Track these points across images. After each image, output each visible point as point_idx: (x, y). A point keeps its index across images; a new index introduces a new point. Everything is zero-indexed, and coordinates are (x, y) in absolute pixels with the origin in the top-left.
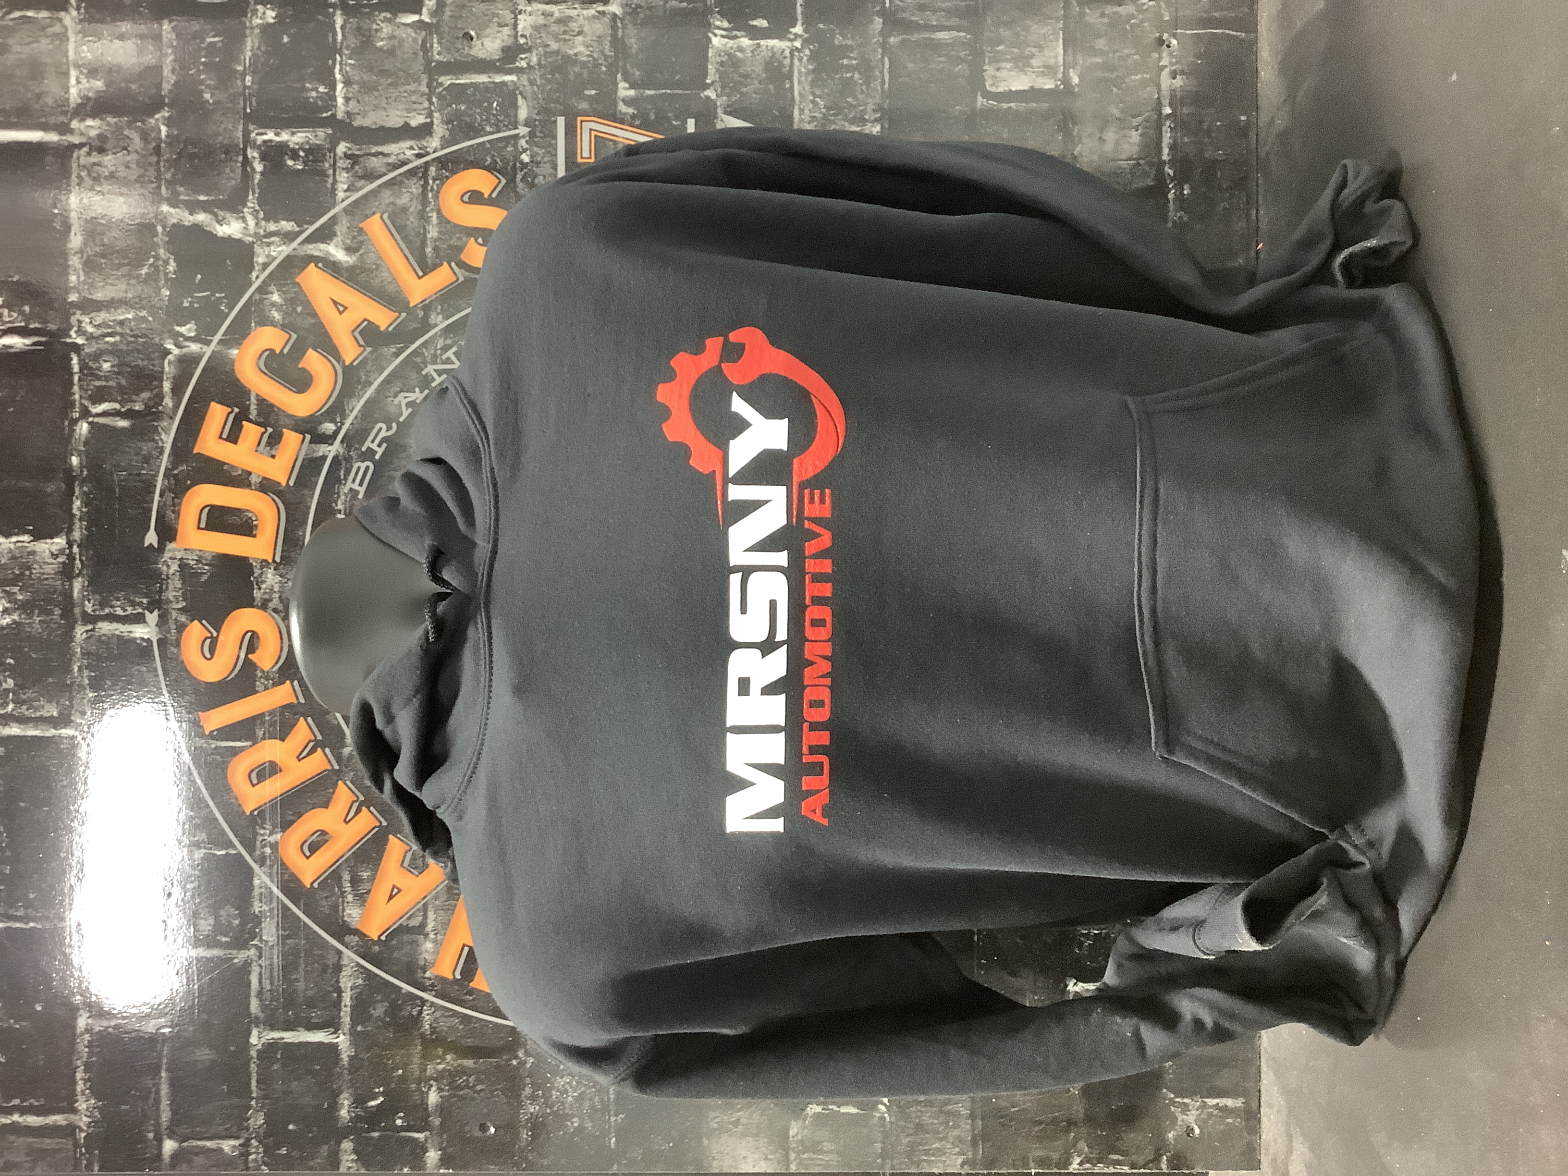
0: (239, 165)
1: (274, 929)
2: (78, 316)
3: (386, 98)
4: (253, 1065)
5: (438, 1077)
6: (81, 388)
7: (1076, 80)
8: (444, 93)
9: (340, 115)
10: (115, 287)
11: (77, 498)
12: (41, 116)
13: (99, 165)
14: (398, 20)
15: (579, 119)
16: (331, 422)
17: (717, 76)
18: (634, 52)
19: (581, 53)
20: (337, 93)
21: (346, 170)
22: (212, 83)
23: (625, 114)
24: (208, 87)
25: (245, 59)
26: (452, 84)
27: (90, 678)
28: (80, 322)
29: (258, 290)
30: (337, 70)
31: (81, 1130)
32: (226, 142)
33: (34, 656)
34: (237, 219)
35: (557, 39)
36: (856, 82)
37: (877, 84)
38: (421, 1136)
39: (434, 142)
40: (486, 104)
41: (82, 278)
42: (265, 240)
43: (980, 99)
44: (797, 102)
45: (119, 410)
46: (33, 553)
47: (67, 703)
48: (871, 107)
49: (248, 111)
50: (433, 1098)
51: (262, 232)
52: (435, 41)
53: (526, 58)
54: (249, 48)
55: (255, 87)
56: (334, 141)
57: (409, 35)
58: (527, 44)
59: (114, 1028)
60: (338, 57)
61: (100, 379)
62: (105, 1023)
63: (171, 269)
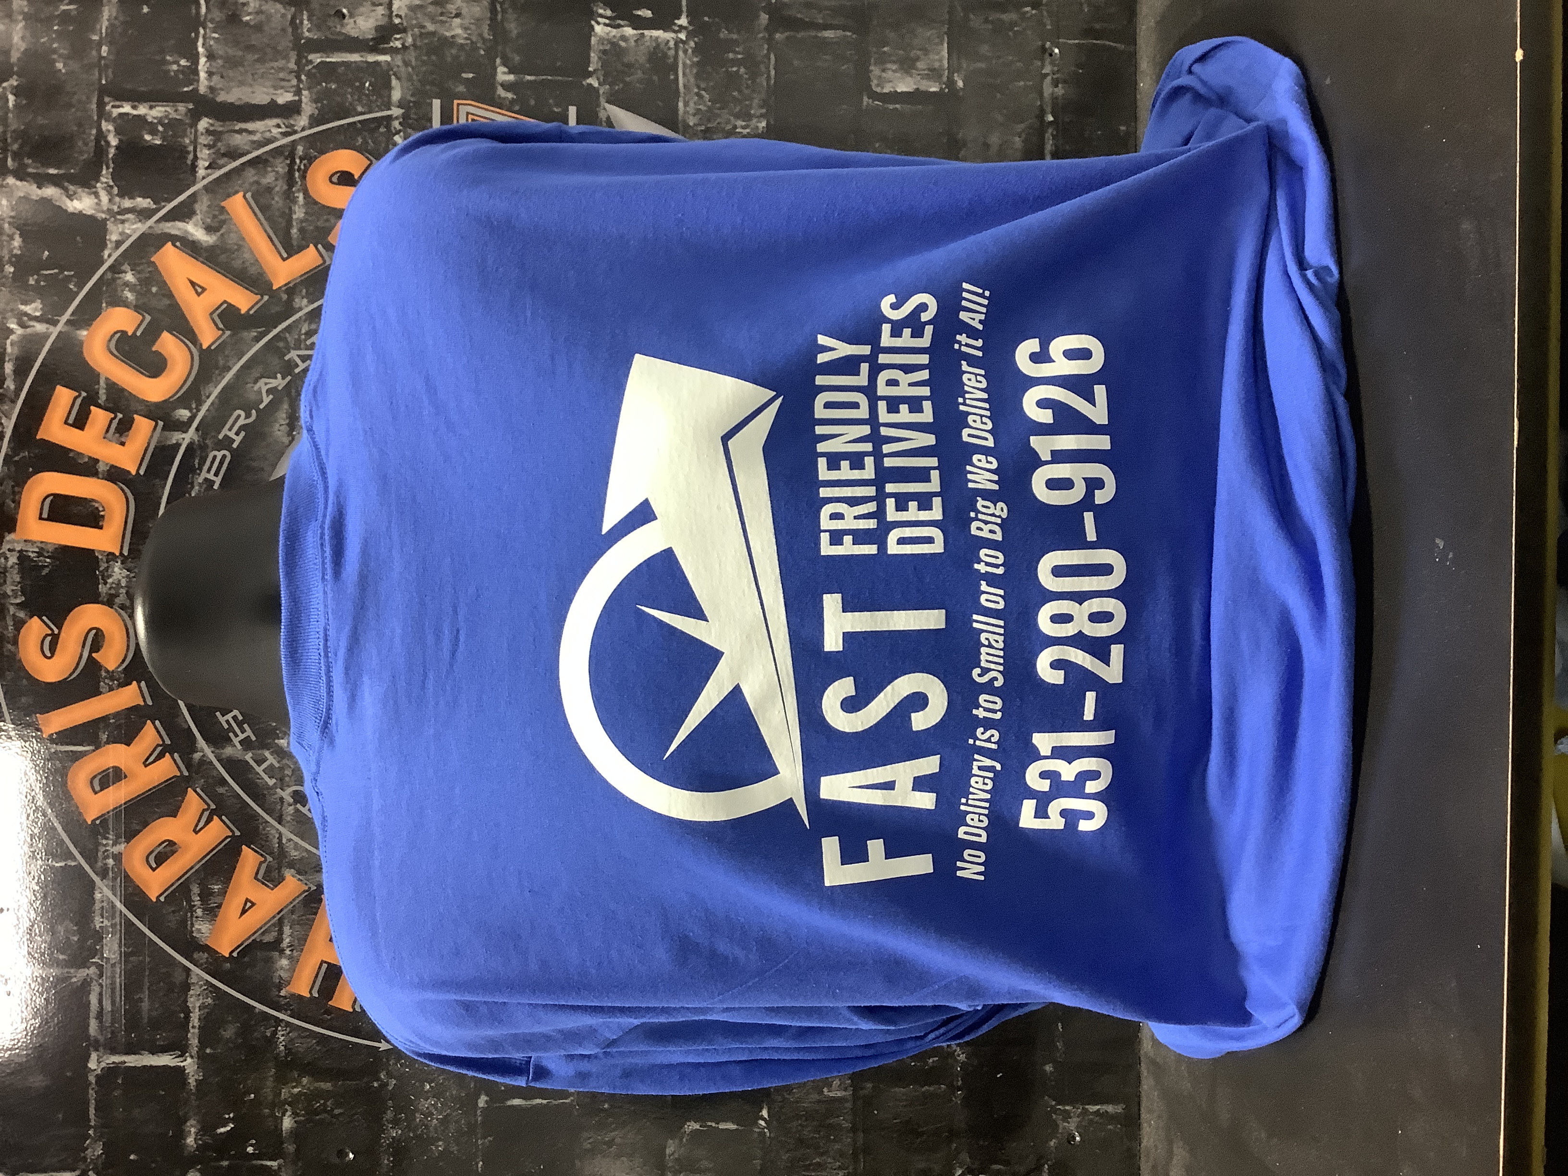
0: (93, 138)
1: (116, 947)
3: (253, 75)
4: (91, 1092)
5: (293, 1102)
7: (960, 84)
8: (314, 71)
9: (202, 90)
15: (456, 102)
16: (185, 409)
17: (600, 64)
18: (514, 36)
19: (458, 35)
20: (200, 68)
21: (209, 147)
22: (65, 52)
23: (505, 98)
24: (60, 56)
25: (101, 28)
26: (322, 62)
29: (112, 268)
30: (200, 43)
32: (79, 114)
34: (90, 194)
35: (433, 20)
36: (742, 76)
37: (763, 80)
38: (274, 1164)
39: (302, 121)
42: (119, 217)
43: (865, 99)
44: (682, 95)
48: (756, 102)
49: (104, 82)
50: (287, 1123)
51: (115, 208)
52: (305, 17)
53: (400, 38)
54: (105, 17)
55: (111, 57)
56: (195, 116)
57: (277, 11)
58: (402, 24)
60: (201, 30)
63: (16, 245)
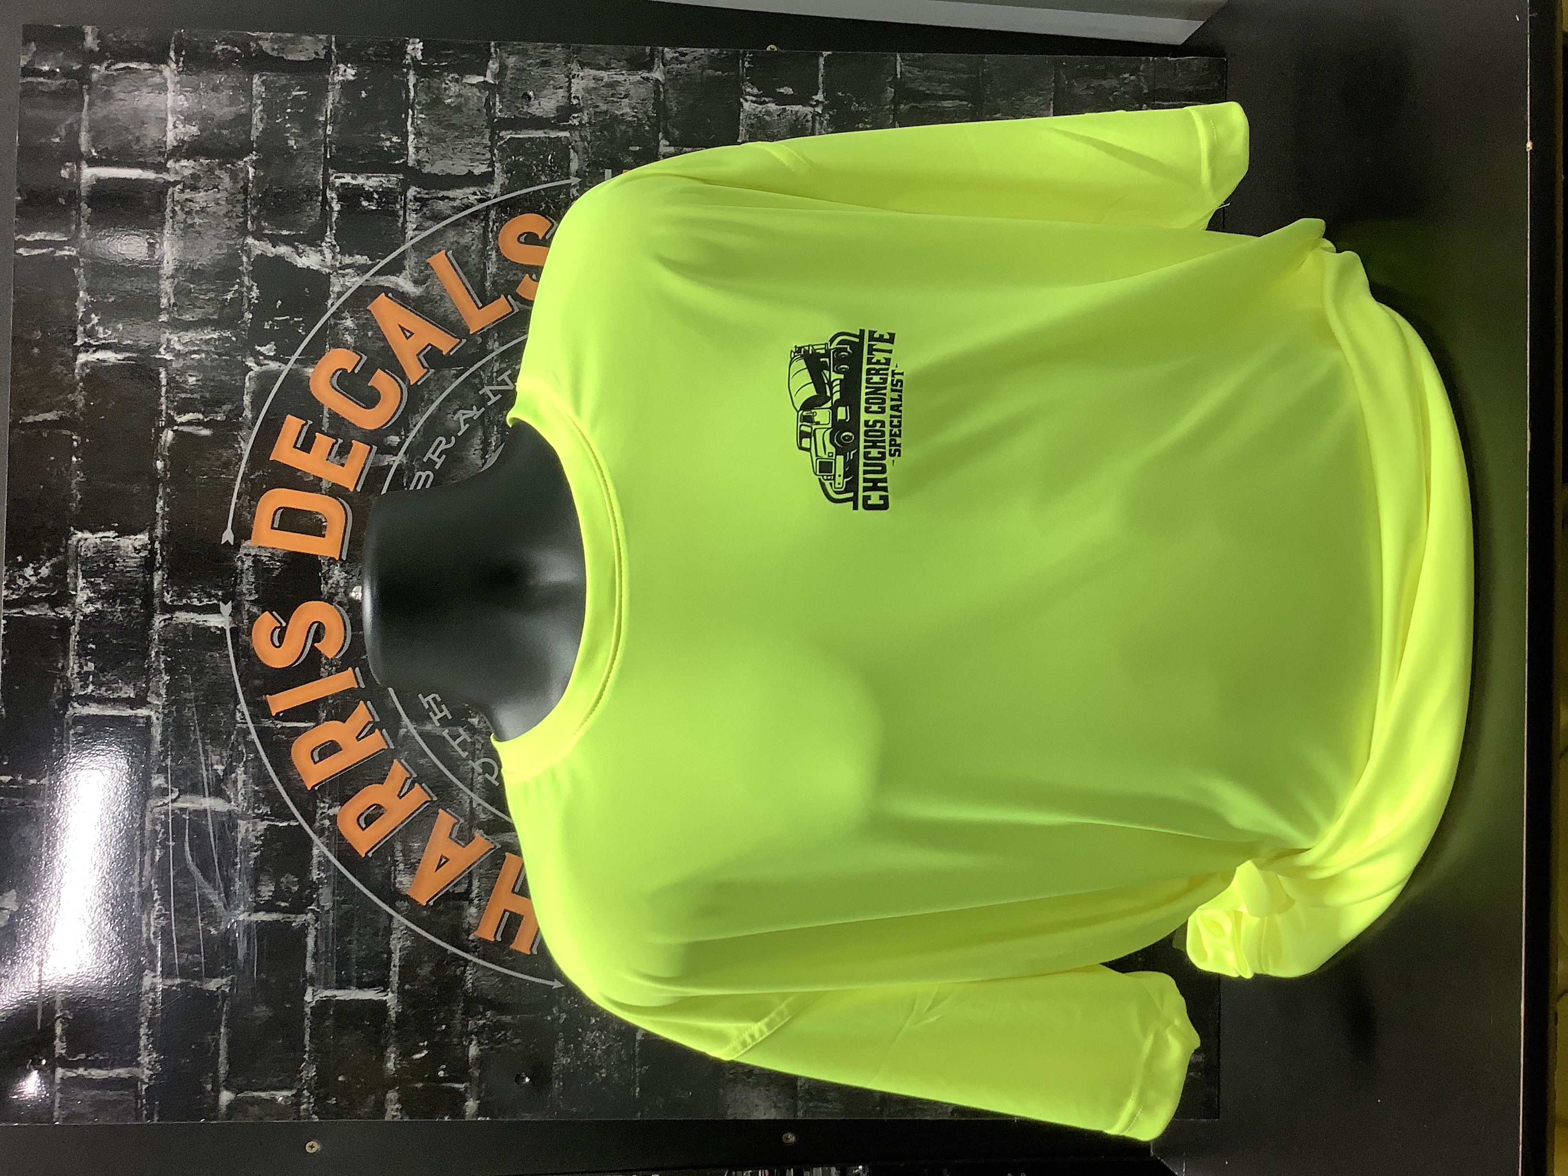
0: (319, 204)
1: (331, 895)
2: (167, 335)
3: (453, 149)
4: (306, 1022)
5: (479, 1033)
6: (167, 398)
8: (504, 146)
9: (411, 163)
10: (203, 310)
11: (160, 498)
12: (141, 156)
13: (191, 201)
14: (464, 81)
18: (674, 113)
19: (626, 114)
20: (409, 144)
21: (416, 211)
22: (296, 131)
24: (292, 134)
25: (326, 112)
26: (512, 138)
27: (165, 662)
28: (169, 340)
30: (409, 123)
31: (142, 1081)
32: (307, 183)
33: (115, 642)
34: (314, 251)
35: (606, 101)
38: (461, 1086)
39: (495, 189)
40: (542, 157)
41: (172, 301)
42: (340, 272)
45: (203, 420)
46: (118, 548)
47: (144, 685)
49: (328, 157)
50: (473, 1050)
51: (338, 265)
52: (497, 100)
53: (578, 117)
54: (330, 101)
55: (335, 135)
56: (405, 186)
57: (474, 94)
58: (580, 104)
59: (177, 986)
60: (410, 111)
61: (186, 392)
62: (169, 982)
63: (254, 295)
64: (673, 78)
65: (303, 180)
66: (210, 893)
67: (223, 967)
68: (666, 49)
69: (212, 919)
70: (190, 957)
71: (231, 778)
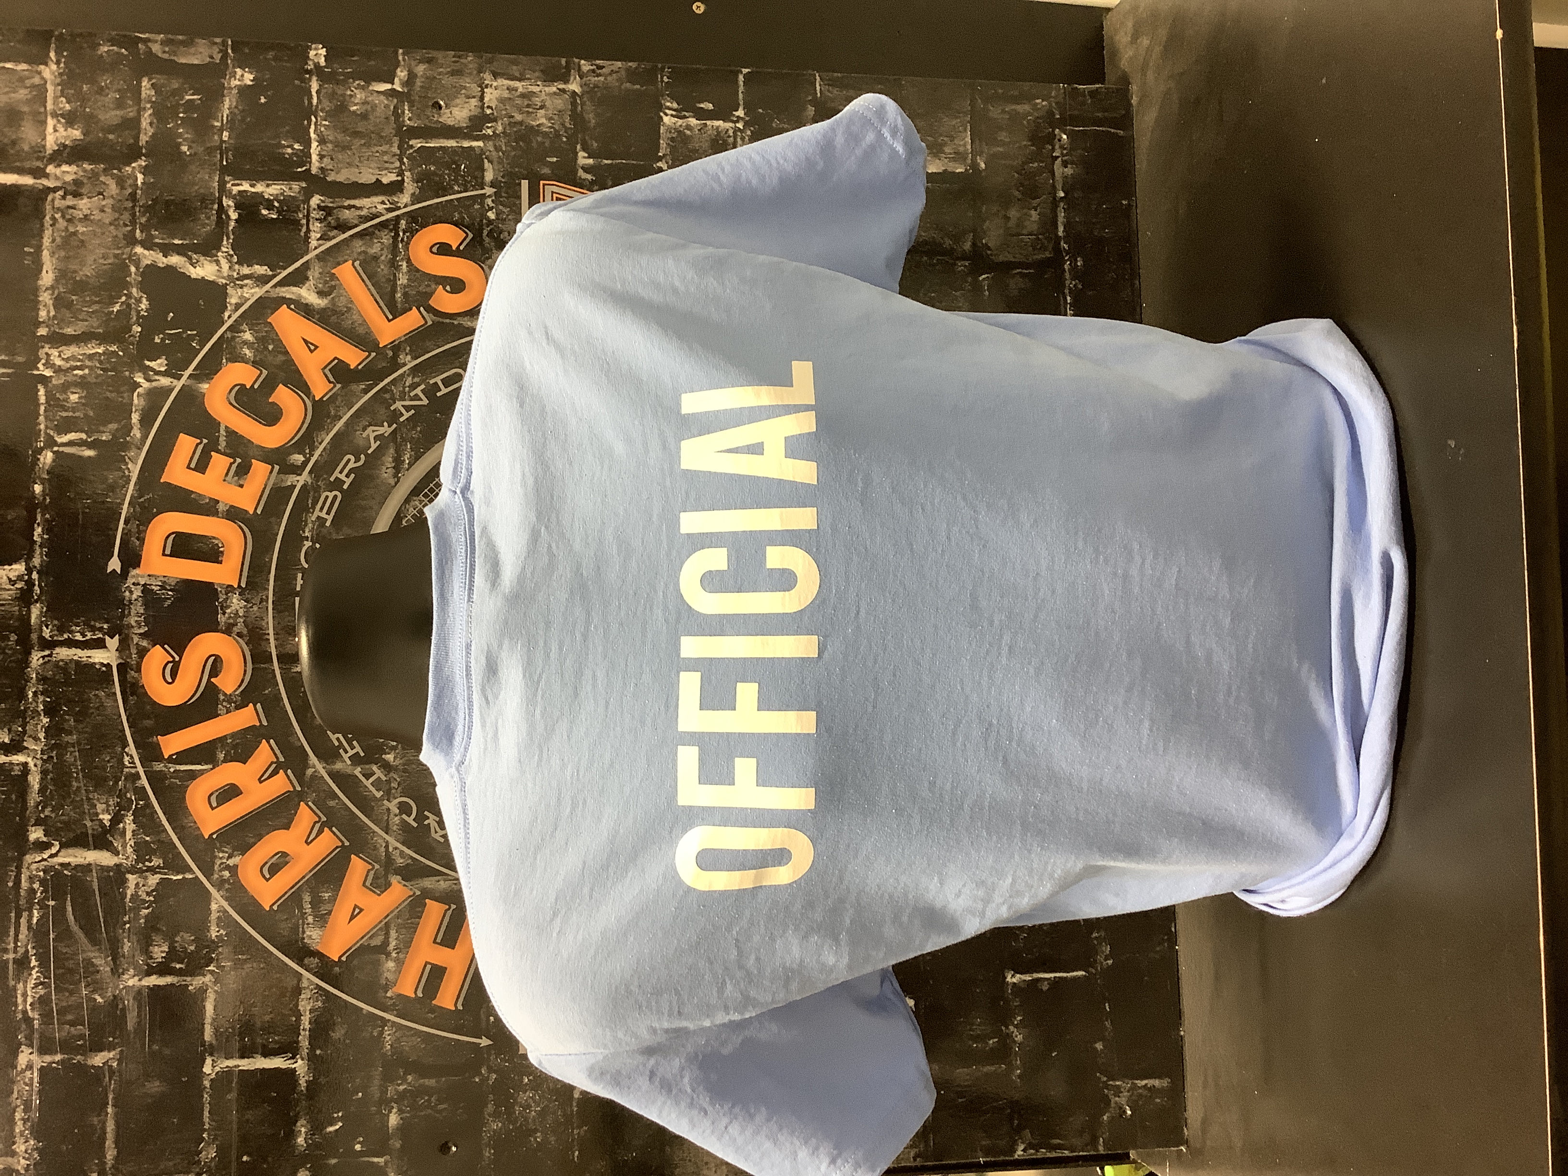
0: (214, 212)
2: (46, 350)
3: (359, 157)
4: (206, 1096)
5: (401, 1097)
6: (46, 418)
8: (414, 154)
9: (314, 171)
10: (86, 323)
11: (39, 525)
12: (16, 161)
13: (75, 209)
14: (371, 88)
15: (542, 182)
17: (668, 149)
18: (592, 125)
19: (543, 124)
20: (312, 151)
21: (319, 220)
22: (190, 136)
23: (584, 180)
24: (185, 140)
25: (222, 116)
26: (422, 147)
27: (44, 702)
28: (47, 354)
30: (312, 130)
31: (17, 1172)
32: (202, 191)
34: (210, 261)
35: (520, 112)
38: (380, 1160)
39: (404, 198)
40: (454, 166)
41: (52, 313)
42: (238, 282)
45: (86, 441)
47: (20, 729)
49: (225, 163)
50: (394, 1120)
51: (235, 274)
52: (406, 108)
53: (492, 127)
54: (227, 106)
55: (232, 141)
56: (308, 194)
57: (381, 102)
58: (493, 114)
59: (57, 1063)
60: (313, 118)
61: (66, 411)
62: (48, 1058)
63: (143, 306)
64: (590, 91)
65: (197, 187)
66: (95, 957)
67: (111, 1039)
68: (583, 62)
69: (97, 986)
70: (72, 1029)
71: (119, 829)
